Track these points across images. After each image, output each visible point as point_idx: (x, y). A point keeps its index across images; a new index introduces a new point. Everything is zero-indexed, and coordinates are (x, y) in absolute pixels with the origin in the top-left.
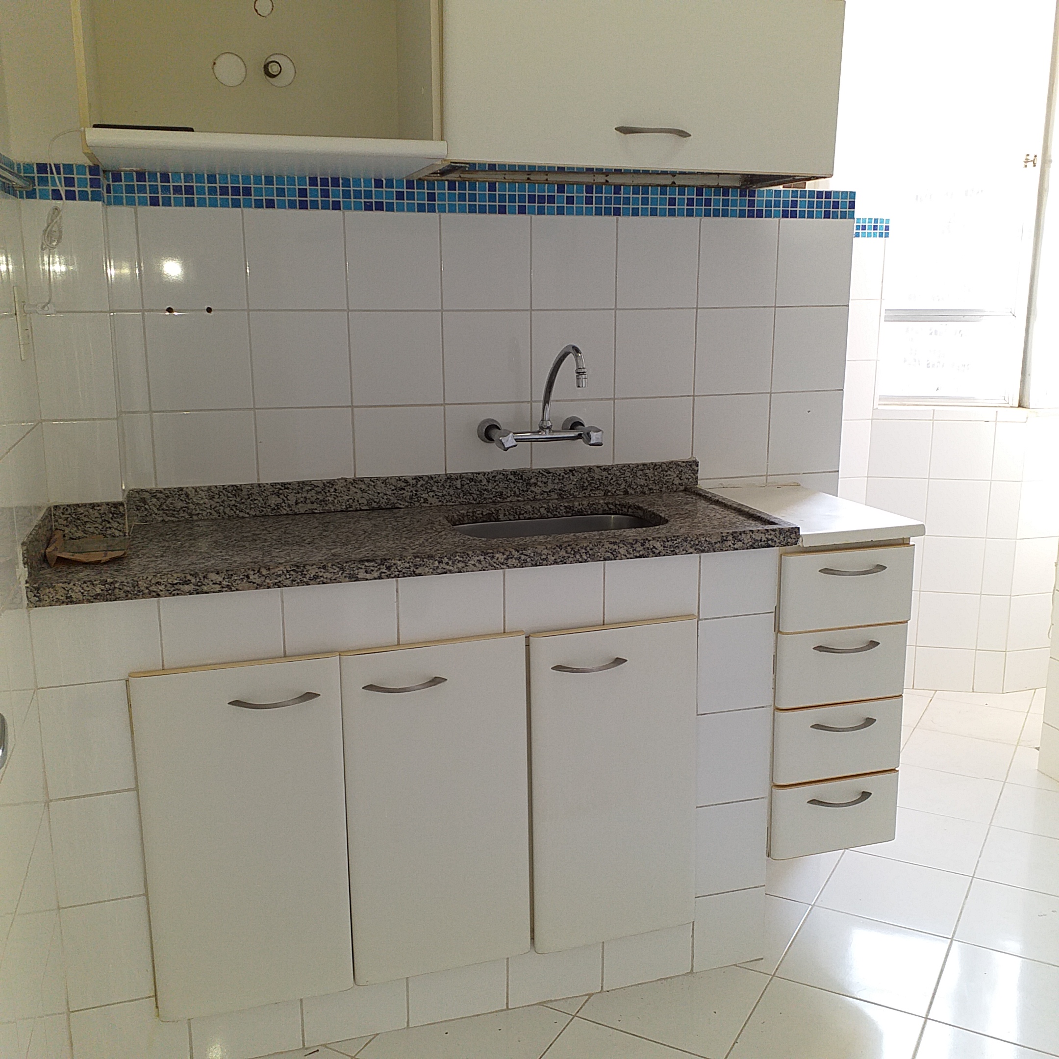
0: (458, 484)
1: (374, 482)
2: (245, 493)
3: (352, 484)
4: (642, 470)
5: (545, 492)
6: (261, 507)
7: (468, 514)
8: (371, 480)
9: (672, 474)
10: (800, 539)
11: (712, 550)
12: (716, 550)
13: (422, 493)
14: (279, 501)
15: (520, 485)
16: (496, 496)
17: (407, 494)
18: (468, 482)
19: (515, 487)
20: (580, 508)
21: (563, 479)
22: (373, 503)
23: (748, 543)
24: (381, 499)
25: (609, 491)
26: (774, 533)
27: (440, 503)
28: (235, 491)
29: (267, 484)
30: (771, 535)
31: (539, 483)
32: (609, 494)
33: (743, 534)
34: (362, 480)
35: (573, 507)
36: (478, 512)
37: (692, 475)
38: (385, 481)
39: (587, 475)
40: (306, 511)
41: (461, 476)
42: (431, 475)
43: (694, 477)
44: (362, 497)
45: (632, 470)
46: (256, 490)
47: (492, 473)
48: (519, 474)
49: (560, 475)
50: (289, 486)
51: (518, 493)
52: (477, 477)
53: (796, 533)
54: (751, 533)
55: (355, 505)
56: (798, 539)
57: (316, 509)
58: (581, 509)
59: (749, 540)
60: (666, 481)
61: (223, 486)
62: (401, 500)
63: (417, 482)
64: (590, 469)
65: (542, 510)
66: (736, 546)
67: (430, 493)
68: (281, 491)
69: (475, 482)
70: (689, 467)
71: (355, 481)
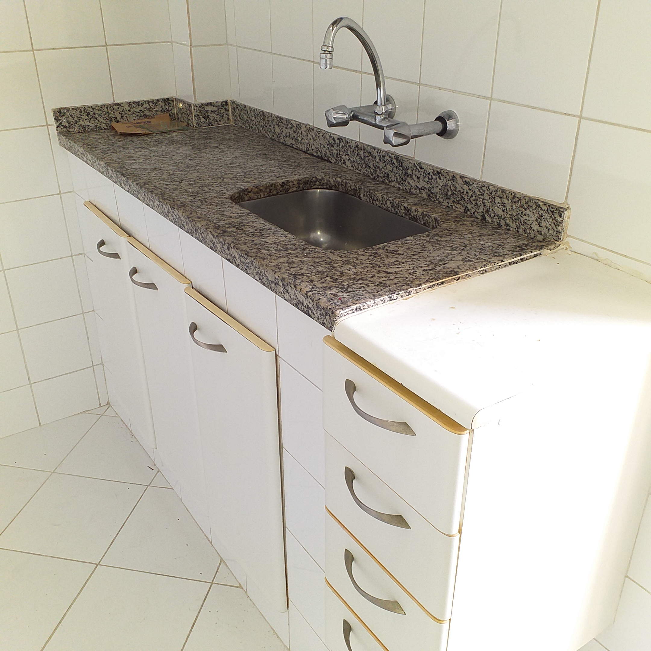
0: (362, 154)
2: (267, 119)
9: (531, 214)
13: (342, 154)
14: (279, 131)
15: (400, 173)
17: (335, 152)
18: (368, 155)
21: (431, 179)
28: (263, 116)
34: (313, 129)
38: (324, 135)
41: (364, 147)
42: (348, 139)
47: (383, 151)
48: (400, 161)
56: (333, 325)
60: (524, 222)
62: (332, 156)
63: (339, 142)
68: (280, 124)
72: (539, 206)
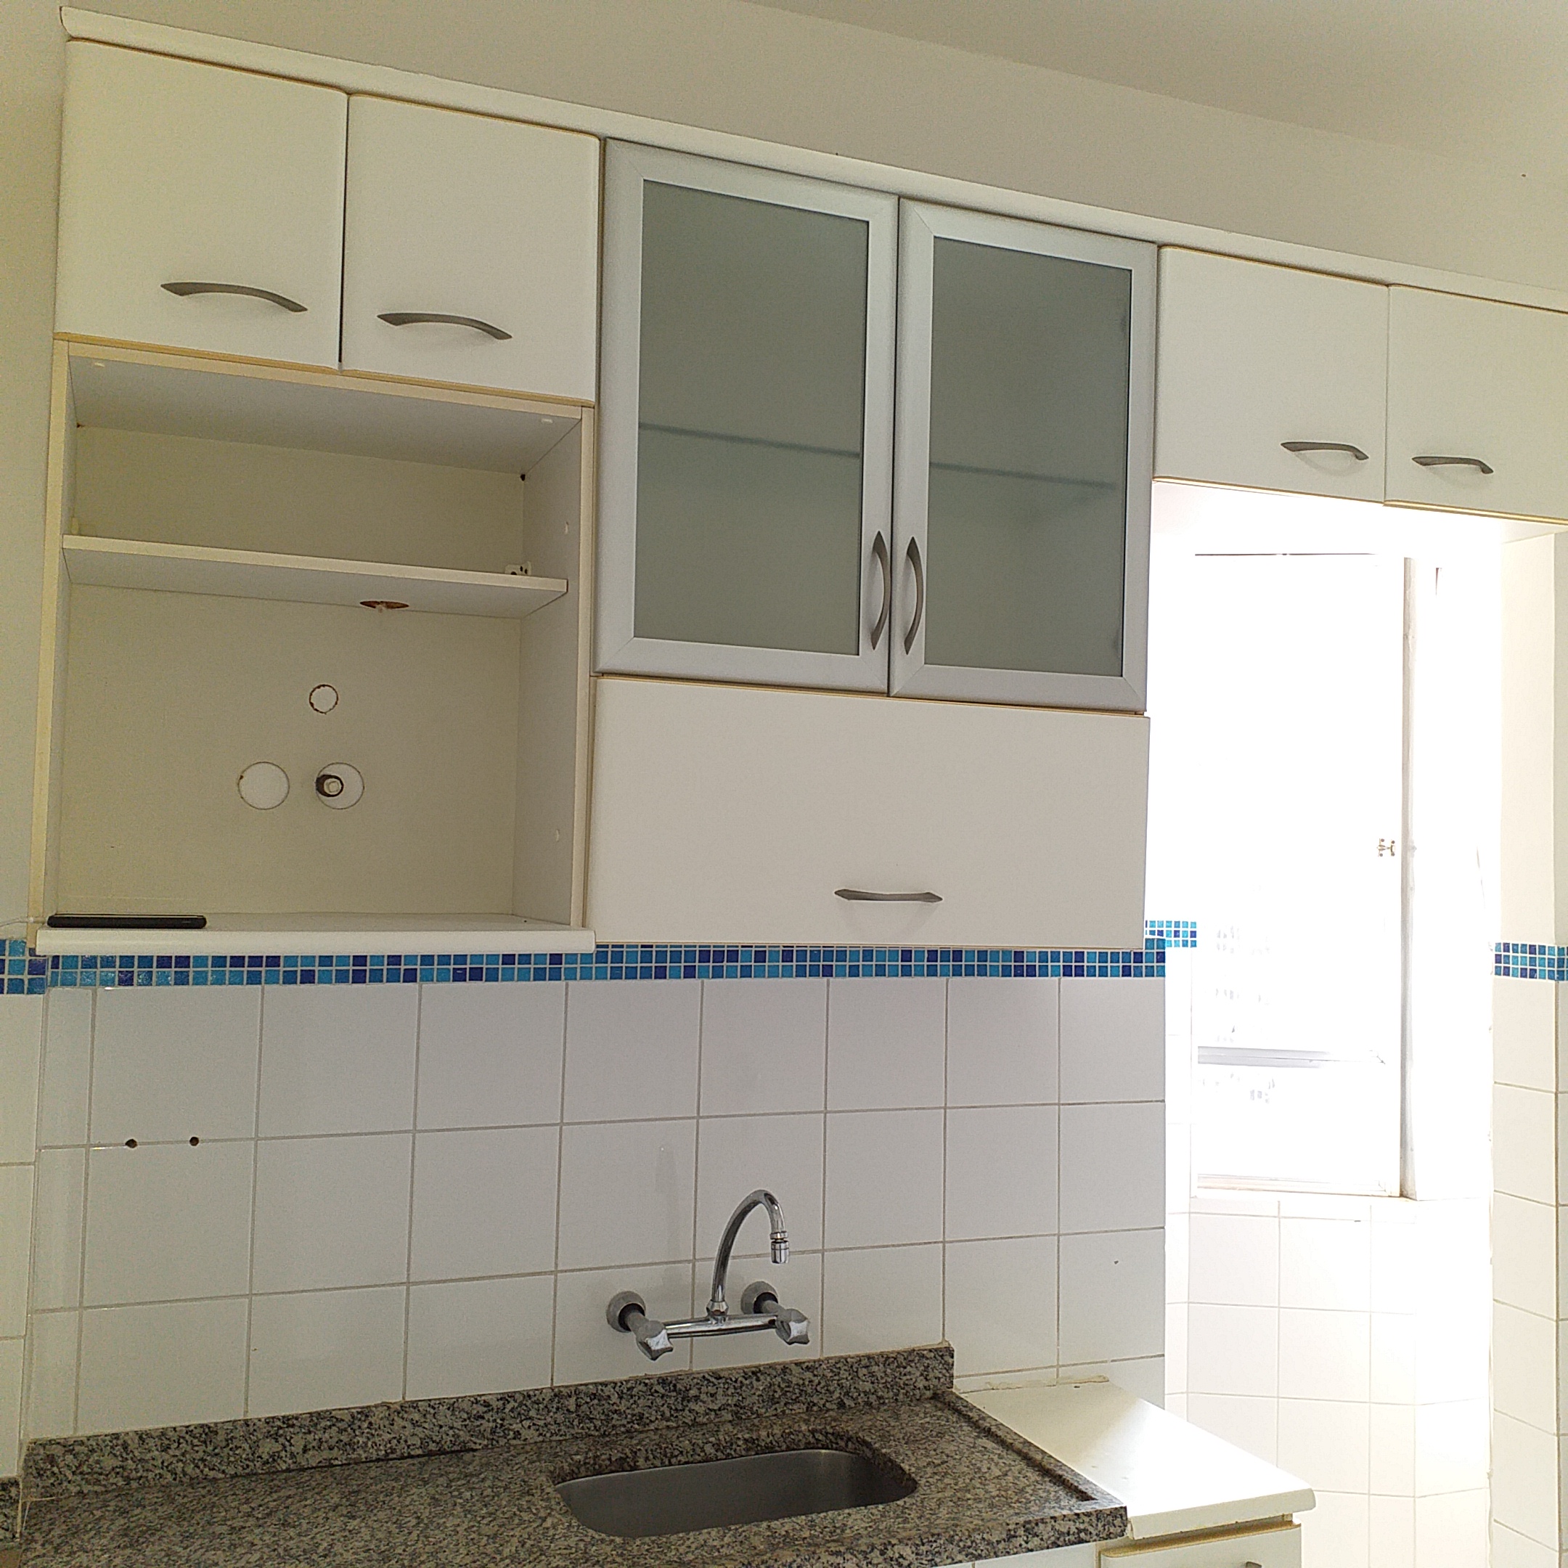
0: (571, 1404)
1: (434, 1408)
2: (221, 1437)
3: (399, 1413)
4: (866, 1367)
5: (711, 1410)
6: (246, 1460)
7: (587, 1461)
8: (429, 1405)
9: (913, 1370)
10: (1129, 1526)
11: (992, 1554)
12: (999, 1554)
13: (511, 1422)
14: (278, 1447)
15: (671, 1401)
16: (633, 1422)
17: (487, 1425)
18: (588, 1400)
19: (663, 1405)
20: (768, 1441)
21: (741, 1387)
22: (431, 1443)
23: (1049, 1537)
24: (444, 1436)
25: (814, 1405)
26: (1087, 1519)
27: (541, 1438)
28: (206, 1434)
29: (260, 1420)
30: (1083, 1523)
31: (703, 1397)
32: (815, 1408)
33: (1040, 1524)
34: (414, 1405)
35: (757, 1439)
36: (603, 1457)
37: (944, 1371)
38: (453, 1405)
39: (779, 1379)
40: (320, 1462)
41: (576, 1391)
42: (528, 1391)
43: (948, 1375)
44: (413, 1435)
45: (852, 1367)
46: (240, 1432)
47: (627, 1381)
48: (671, 1382)
49: (736, 1382)
50: (295, 1422)
51: (668, 1414)
52: (602, 1390)
53: (1122, 1517)
54: (1053, 1523)
55: (401, 1449)
56: (1126, 1526)
57: (336, 1459)
58: (771, 1442)
59: (1052, 1533)
60: (905, 1384)
61: (187, 1427)
62: (477, 1437)
63: (504, 1404)
64: (785, 1369)
65: (709, 1449)
66: (1029, 1546)
67: (524, 1423)
68: (281, 1432)
69: (599, 1400)
70: (939, 1358)
71: (404, 1408)
72: (923, 1356)
